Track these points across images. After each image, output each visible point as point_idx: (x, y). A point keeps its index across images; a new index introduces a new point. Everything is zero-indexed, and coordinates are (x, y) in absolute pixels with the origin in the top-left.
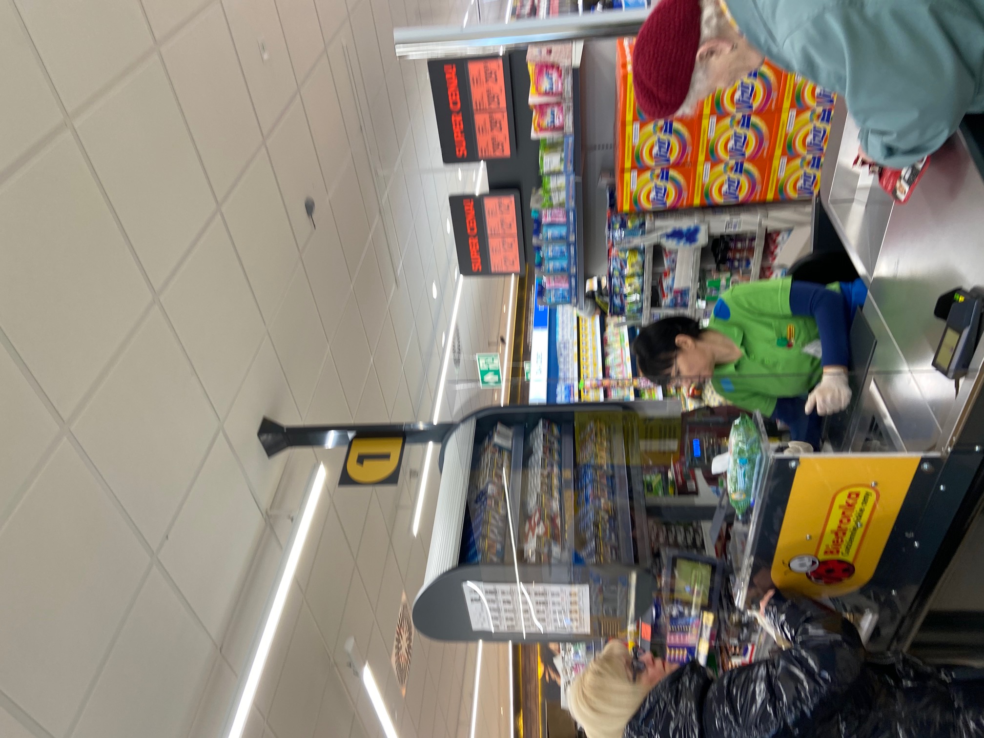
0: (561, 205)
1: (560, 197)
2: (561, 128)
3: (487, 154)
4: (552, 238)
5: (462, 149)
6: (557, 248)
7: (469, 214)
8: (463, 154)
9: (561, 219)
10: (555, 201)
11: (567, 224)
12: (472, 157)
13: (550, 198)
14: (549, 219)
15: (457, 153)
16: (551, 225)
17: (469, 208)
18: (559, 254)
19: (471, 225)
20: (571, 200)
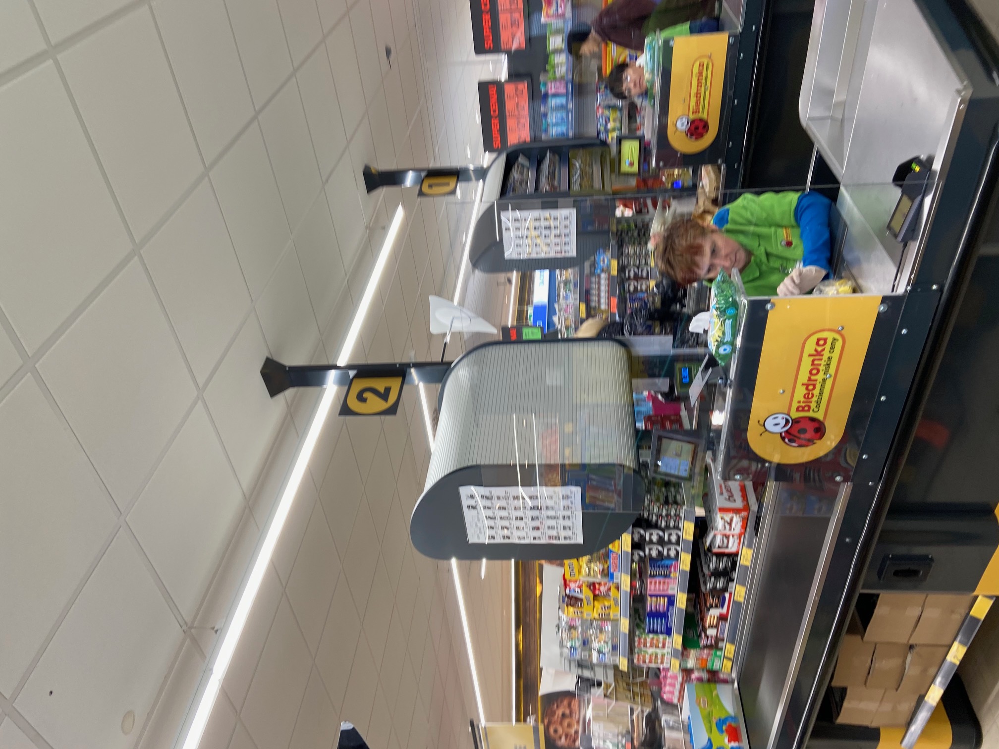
0: (562, 78)
1: (562, 70)
2: (563, 15)
3: (508, 47)
4: (556, 107)
5: (489, 43)
6: (559, 115)
7: (492, 97)
8: (490, 47)
9: (562, 90)
10: (558, 75)
11: (567, 94)
12: (496, 49)
13: (555, 72)
14: (553, 91)
15: (486, 45)
16: (555, 95)
17: (493, 91)
18: (560, 121)
19: (494, 107)
20: (569, 73)
